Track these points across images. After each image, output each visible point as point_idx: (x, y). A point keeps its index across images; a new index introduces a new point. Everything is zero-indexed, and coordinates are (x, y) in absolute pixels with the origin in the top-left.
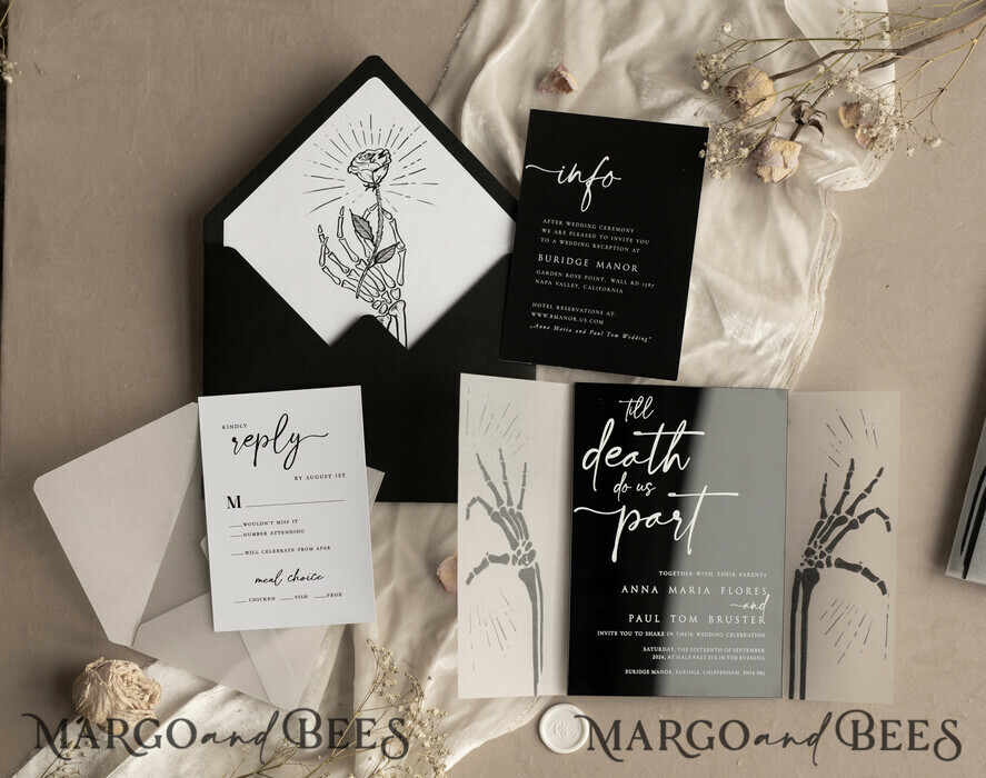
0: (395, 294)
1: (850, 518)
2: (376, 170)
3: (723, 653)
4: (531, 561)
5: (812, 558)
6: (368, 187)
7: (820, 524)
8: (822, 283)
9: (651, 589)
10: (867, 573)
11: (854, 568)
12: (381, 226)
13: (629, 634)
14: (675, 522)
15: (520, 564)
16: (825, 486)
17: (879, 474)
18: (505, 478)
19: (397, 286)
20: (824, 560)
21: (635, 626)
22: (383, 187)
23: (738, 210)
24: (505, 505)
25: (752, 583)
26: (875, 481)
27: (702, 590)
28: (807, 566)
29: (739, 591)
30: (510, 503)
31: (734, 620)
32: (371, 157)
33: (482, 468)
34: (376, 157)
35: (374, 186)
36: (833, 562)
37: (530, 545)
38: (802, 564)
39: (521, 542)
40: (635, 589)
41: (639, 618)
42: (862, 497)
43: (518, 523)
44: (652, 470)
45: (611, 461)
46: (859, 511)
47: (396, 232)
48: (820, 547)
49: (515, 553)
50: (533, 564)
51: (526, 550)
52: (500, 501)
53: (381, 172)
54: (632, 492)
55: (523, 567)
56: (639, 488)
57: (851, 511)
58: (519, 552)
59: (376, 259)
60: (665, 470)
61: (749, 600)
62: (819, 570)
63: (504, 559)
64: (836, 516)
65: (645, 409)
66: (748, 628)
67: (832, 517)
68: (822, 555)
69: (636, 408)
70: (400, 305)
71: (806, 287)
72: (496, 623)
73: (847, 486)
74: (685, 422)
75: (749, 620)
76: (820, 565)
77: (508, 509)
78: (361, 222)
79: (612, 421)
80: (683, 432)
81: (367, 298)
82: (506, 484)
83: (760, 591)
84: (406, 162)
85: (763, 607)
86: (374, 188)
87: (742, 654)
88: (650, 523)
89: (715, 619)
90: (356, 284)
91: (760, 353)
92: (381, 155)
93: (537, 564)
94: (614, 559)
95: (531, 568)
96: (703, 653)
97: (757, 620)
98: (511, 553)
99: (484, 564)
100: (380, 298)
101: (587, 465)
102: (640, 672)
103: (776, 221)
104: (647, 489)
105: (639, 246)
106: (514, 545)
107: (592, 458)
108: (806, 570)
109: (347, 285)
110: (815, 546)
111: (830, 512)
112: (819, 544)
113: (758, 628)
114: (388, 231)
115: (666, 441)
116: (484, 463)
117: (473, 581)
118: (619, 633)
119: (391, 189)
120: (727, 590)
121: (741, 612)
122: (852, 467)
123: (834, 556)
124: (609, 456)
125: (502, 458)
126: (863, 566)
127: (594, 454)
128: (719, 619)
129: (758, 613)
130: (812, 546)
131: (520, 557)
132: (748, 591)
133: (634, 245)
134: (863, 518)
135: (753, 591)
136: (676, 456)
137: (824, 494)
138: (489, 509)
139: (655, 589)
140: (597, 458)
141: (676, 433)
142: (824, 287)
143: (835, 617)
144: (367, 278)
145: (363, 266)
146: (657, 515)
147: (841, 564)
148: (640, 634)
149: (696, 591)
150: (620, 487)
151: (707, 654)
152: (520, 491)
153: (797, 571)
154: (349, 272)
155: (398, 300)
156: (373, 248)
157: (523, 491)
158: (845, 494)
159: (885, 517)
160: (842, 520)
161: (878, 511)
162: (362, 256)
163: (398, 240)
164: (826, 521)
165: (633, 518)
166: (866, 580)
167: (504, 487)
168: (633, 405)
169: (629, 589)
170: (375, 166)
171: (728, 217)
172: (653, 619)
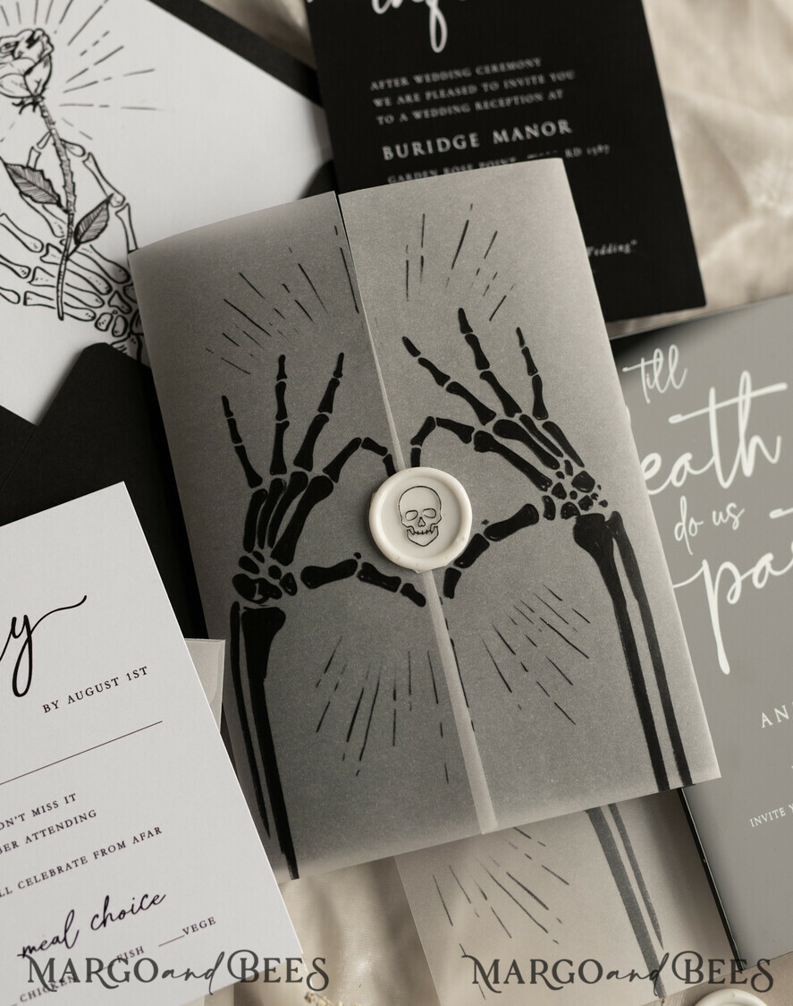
2: (29, 71)
6: (22, 105)
12: (67, 173)
22: (51, 99)
34: (23, 46)
35: (35, 100)
44: (726, 477)
47: (99, 176)
53: (40, 72)
56: (718, 519)
59: (77, 236)
60: (748, 470)
65: (672, 370)
69: (657, 374)
78: (27, 173)
81: (82, 314)
84: (83, 41)
86: (35, 104)
88: (760, 580)
90: (52, 293)
92: (31, 42)
104: (730, 516)
105: (558, 85)
109: (33, 299)
114: (83, 178)
115: (728, 418)
119: (70, 98)
133: (549, 86)
136: (756, 440)
144: (69, 278)
145: (55, 256)
146: (766, 560)
154: (31, 273)
156: (65, 217)
162: (48, 238)
163: (109, 191)
165: (728, 579)
168: (649, 369)
170: (23, 65)
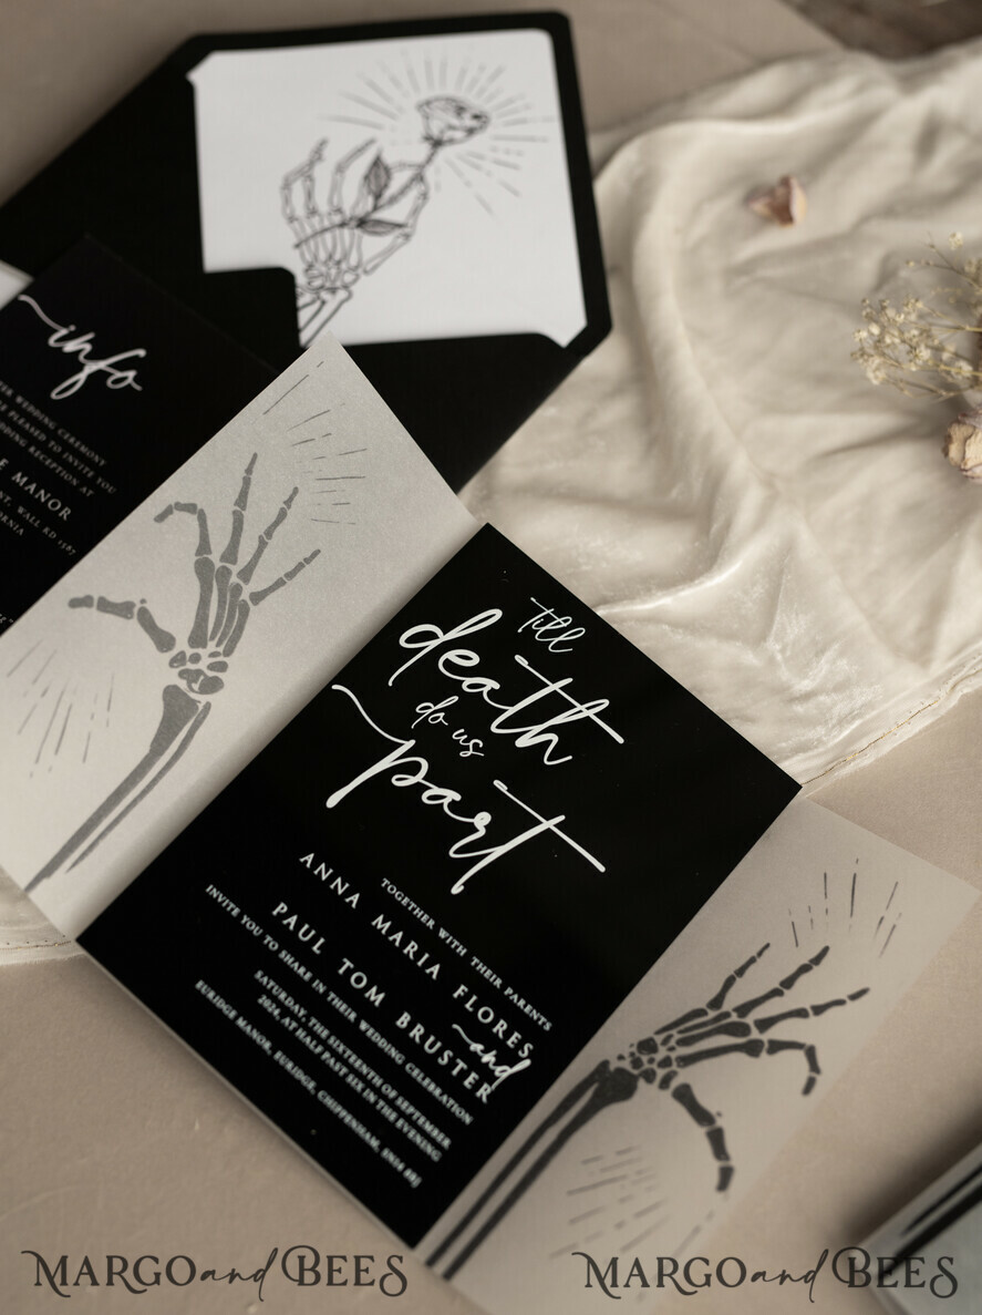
0: (348, 278)
1: (755, 1034)
3: (377, 1091)
4: (203, 690)
5: (645, 1058)
7: (700, 1013)
8: (967, 682)
9: (348, 893)
10: (717, 1140)
11: (701, 1116)
13: (256, 930)
14: (473, 829)
15: (181, 674)
16: (752, 961)
17: (855, 997)
18: (269, 533)
19: (360, 271)
20: (661, 1073)
21: (274, 926)
23: (911, 510)
24: (235, 569)
25: (518, 1021)
26: (840, 1003)
27: (428, 964)
28: (626, 1065)
29: (485, 1014)
30: (246, 574)
31: (440, 1053)
32: (460, 110)
33: (247, 482)
36: (675, 1083)
37: (222, 667)
38: (621, 1058)
39: (211, 646)
40: (323, 872)
41: (293, 920)
42: (801, 1013)
43: (231, 617)
45: (448, 664)
46: (778, 1032)
48: (672, 1049)
49: (189, 652)
50: (203, 699)
51: (211, 667)
52: (231, 554)
54: (442, 732)
55: (183, 684)
57: (764, 1024)
58: (196, 658)
61: (491, 1042)
62: (642, 1083)
63: (163, 641)
64: (734, 1018)
66: (452, 1086)
67: (727, 1015)
68: (666, 1062)
70: (342, 294)
71: (938, 667)
72: (62, 712)
73: (788, 983)
74: (606, 703)
75: (464, 1074)
76: (649, 1076)
77: (234, 579)
79: (498, 614)
80: (591, 714)
82: (262, 544)
83: (519, 1045)
85: (503, 1072)
87: (408, 1118)
89: (411, 1026)
91: (799, 709)
93: (208, 707)
94: (332, 802)
95: (194, 703)
96: (345, 1062)
97: (477, 1086)
98: (182, 645)
99: (124, 610)
100: (324, 269)
101: (408, 641)
102: (220, 1003)
103: (956, 554)
106: (197, 639)
107: (426, 639)
108: (620, 1071)
110: (665, 1042)
111: (730, 1003)
112: (672, 1043)
113: (467, 1099)
116: (254, 477)
117: (83, 611)
118: (240, 916)
120: (467, 997)
121: (462, 1051)
122: (817, 960)
123: (684, 1076)
124: (452, 655)
125: (289, 502)
126: (720, 1122)
127: (431, 636)
128: (418, 1031)
129: (487, 1075)
130: (659, 1039)
131: (190, 666)
132: (501, 1027)
134: (776, 1047)
135: (508, 1034)
137: (741, 972)
138: (204, 546)
139: (355, 898)
140: (433, 644)
141: (579, 707)
142: (966, 689)
143: (608, 1175)
147: (685, 1096)
148: (273, 945)
149: (418, 955)
150: (431, 711)
151: (352, 1069)
152: (276, 578)
153: (605, 1064)
155: (346, 287)
157: (279, 583)
158: (776, 993)
159: (814, 1067)
160: (741, 1029)
161: (811, 1053)
164: (712, 1014)
166: (705, 1147)
167: (256, 544)
169: (315, 864)
171: (888, 507)
172: (314, 940)
